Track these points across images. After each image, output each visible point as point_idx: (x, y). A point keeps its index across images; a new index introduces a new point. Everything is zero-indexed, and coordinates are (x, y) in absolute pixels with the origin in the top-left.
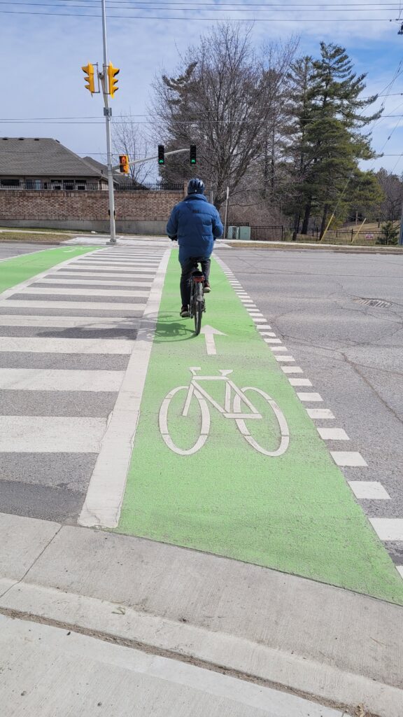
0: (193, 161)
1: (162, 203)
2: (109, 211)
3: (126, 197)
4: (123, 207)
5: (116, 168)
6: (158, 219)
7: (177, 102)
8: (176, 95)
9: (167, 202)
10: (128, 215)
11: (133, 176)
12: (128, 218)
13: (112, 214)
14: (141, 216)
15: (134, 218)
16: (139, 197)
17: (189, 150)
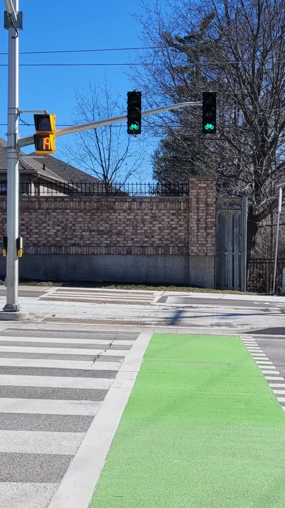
0: (209, 126)
1: (143, 221)
2: (5, 239)
3: (72, 210)
4: (65, 228)
5: (25, 142)
6: (135, 251)
7: (182, 70)
8: (181, 59)
9: (154, 217)
10: (73, 245)
11: (105, 177)
12: (73, 250)
13: (11, 245)
14: (99, 245)
15: (85, 250)
16: (98, 209)
17: (200, 104)
